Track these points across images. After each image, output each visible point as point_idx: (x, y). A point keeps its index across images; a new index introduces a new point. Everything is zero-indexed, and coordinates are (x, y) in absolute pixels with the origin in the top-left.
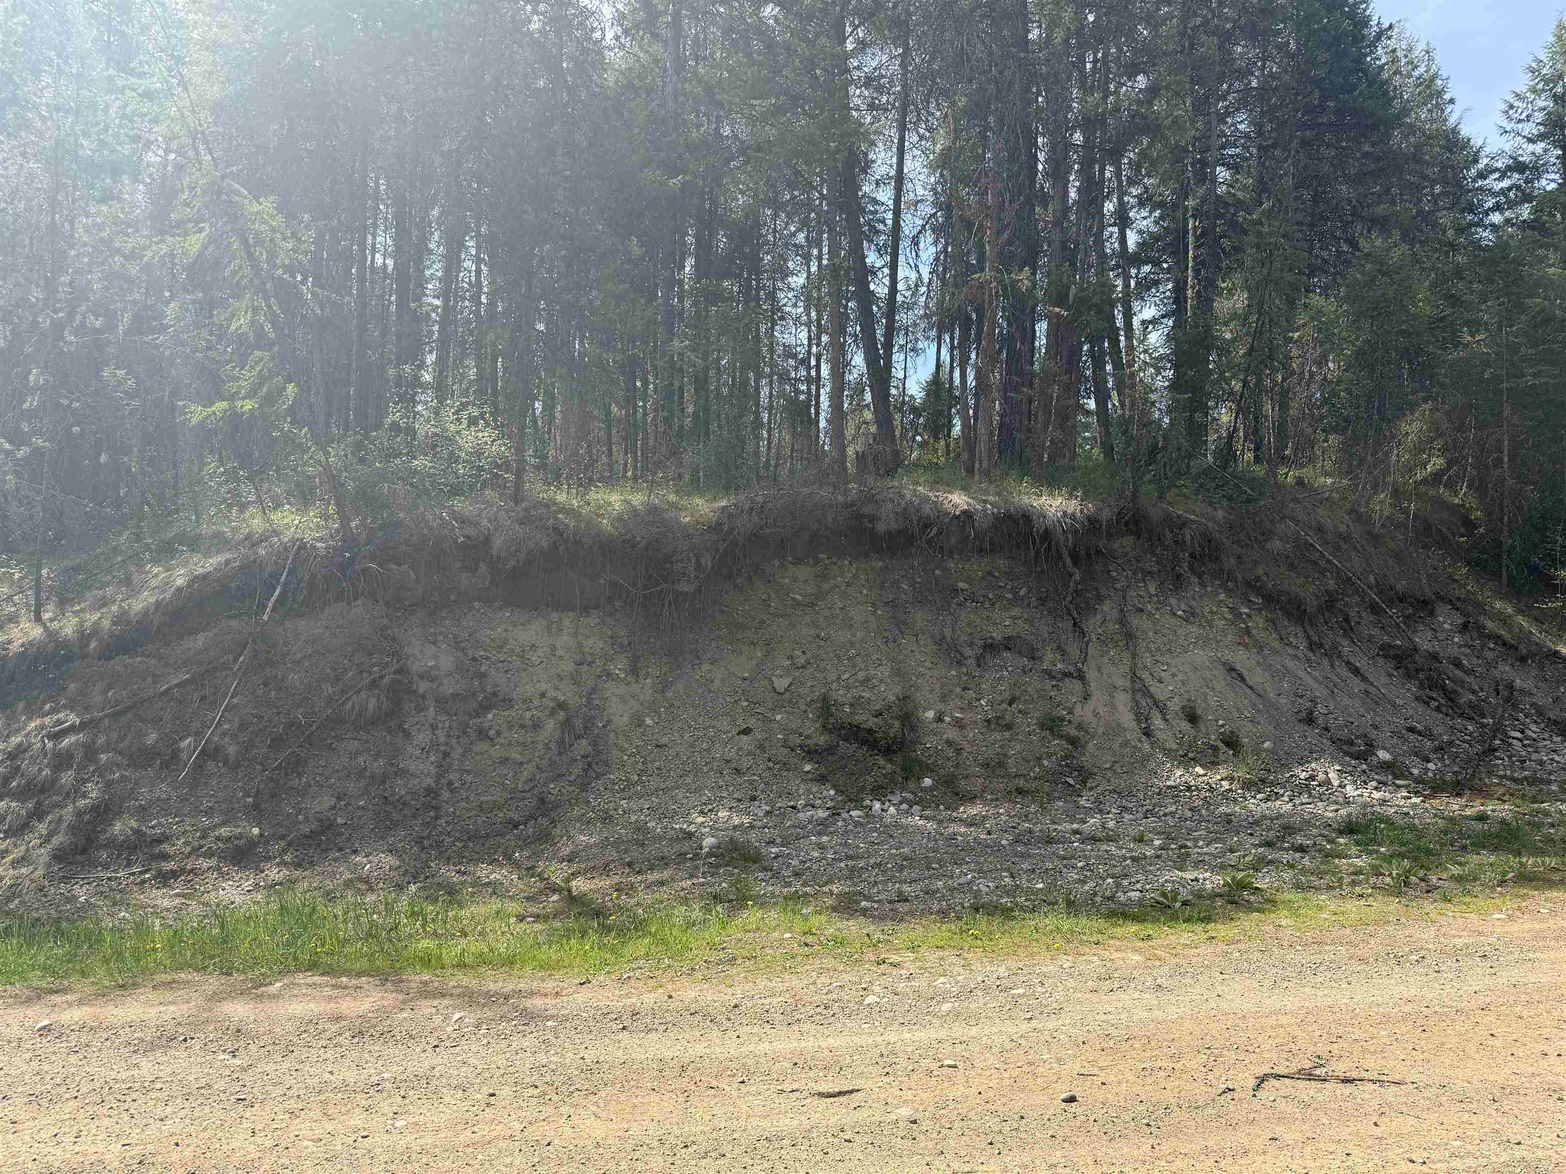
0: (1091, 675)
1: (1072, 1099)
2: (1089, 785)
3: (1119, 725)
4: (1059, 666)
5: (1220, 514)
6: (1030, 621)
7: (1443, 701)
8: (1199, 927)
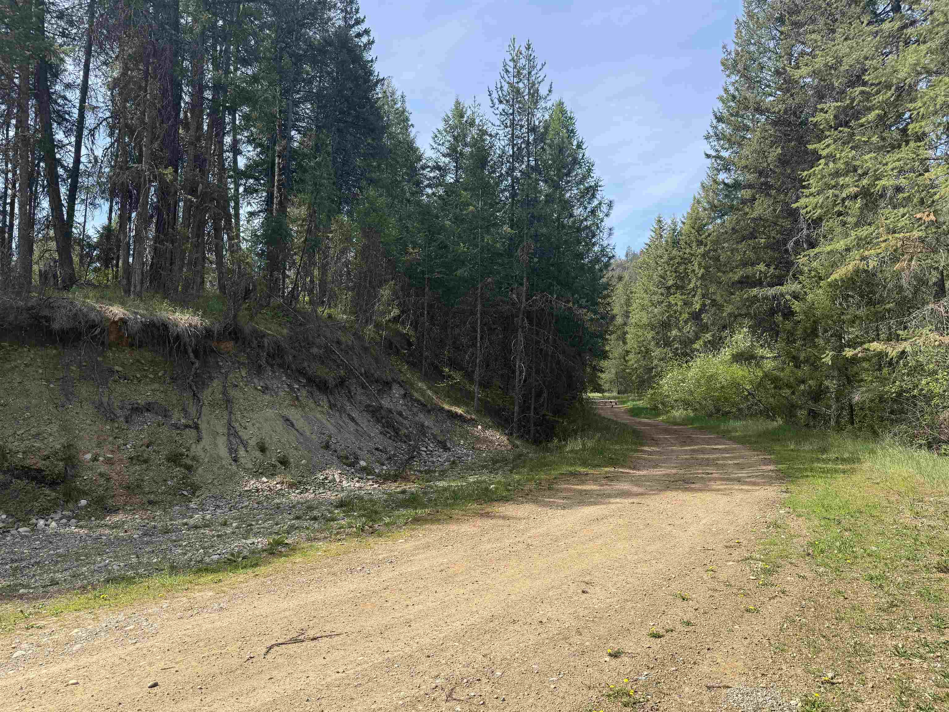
0: (203, 426)
1: (155, 685)
2: (196, 494)
3: (218, 456)
4: (183, 421)
5: (285, 331)
6: (165, 392)
7: (393, 434)
8: (250, 571)
